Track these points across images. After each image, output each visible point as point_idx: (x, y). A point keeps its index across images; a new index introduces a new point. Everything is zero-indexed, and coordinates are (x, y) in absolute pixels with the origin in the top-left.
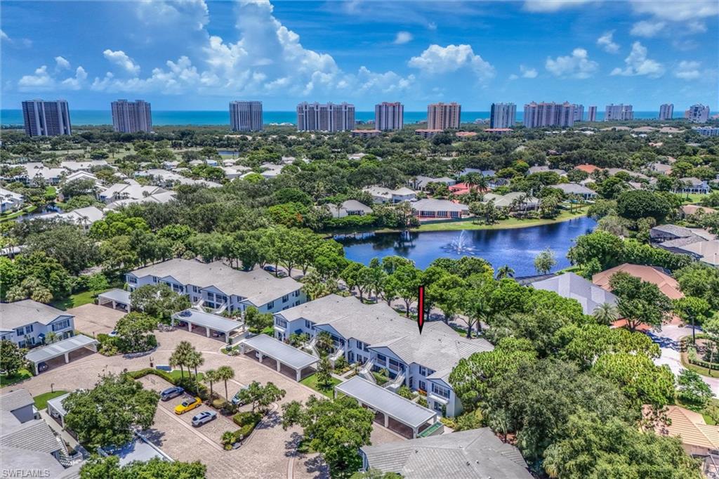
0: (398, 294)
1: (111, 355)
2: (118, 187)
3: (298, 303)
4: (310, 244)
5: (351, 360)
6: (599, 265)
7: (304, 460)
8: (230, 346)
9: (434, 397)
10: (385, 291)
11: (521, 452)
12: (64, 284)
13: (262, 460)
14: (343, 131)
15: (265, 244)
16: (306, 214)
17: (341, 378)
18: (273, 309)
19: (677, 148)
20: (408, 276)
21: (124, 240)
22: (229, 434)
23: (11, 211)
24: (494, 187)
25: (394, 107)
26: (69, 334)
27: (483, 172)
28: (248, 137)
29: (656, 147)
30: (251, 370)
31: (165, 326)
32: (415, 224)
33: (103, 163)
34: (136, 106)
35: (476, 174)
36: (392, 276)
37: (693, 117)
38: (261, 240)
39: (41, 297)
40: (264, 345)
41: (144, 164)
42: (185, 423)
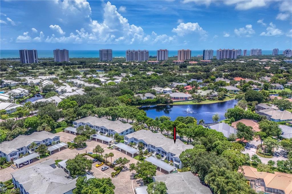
0: (165, 130)
1: (73, 149)
2: (62, 88)
3: (131, 132)
4: (135, 112)
5: (149, 151)
6: (234, 119)
7: (136, 181)
8: (110, 146)
9: (175, 163)
10: (160, 128)
11: (199, 178)
12: (54, 125)
13: (124, 180)
14: (144, 61)
15: (119, 112)
16: (132, 99)
17: (146, 157)
18: (123, 134)
19: (275, 70)
20: (168, 124)
21: (72, 110)
22: (113, 173)
23: (25, 96)
24: (202, 87)
25: (164, 51)
26: (58, 142)
27: (198, 81)
28: (107, 64)
29: (267, 69)
30: (117, 154)
31: (88, 140)
32: (172, 102)
33: (54, 76)
34: (63, 51)
35: (195, 82)
36: (163, 124)
37: (286, 54)
38: (118, 110)
39: (48, 130)
40: (121, 146)
41: (69, 77)
42: (99, 170)
